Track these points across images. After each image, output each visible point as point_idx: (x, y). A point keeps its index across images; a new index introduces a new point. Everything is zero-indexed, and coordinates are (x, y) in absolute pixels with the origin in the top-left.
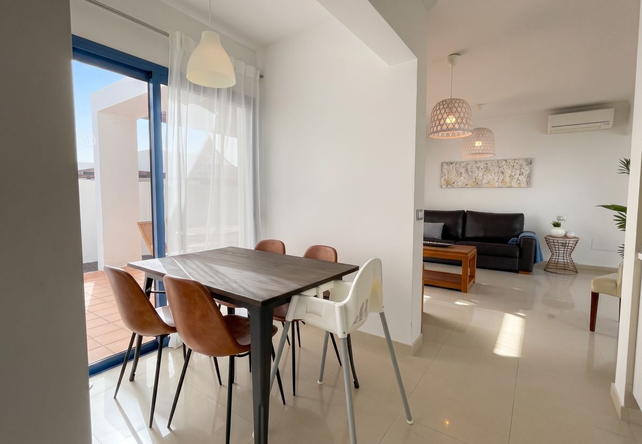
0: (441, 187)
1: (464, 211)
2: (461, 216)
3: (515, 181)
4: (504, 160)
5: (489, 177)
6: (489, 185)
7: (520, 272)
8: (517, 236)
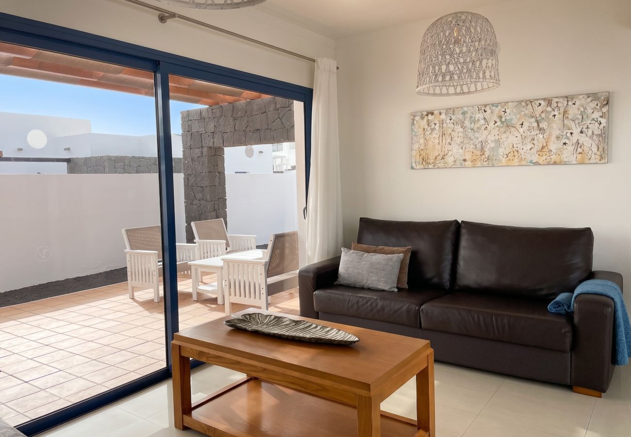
0: (412, 168)
1: (456, 221)
2: (450, 235)
3: (570, 148)
4: (544, 99)
5: (512, 139)
6: (514, 157)
7: (575, 388)
8: (572, 291)
